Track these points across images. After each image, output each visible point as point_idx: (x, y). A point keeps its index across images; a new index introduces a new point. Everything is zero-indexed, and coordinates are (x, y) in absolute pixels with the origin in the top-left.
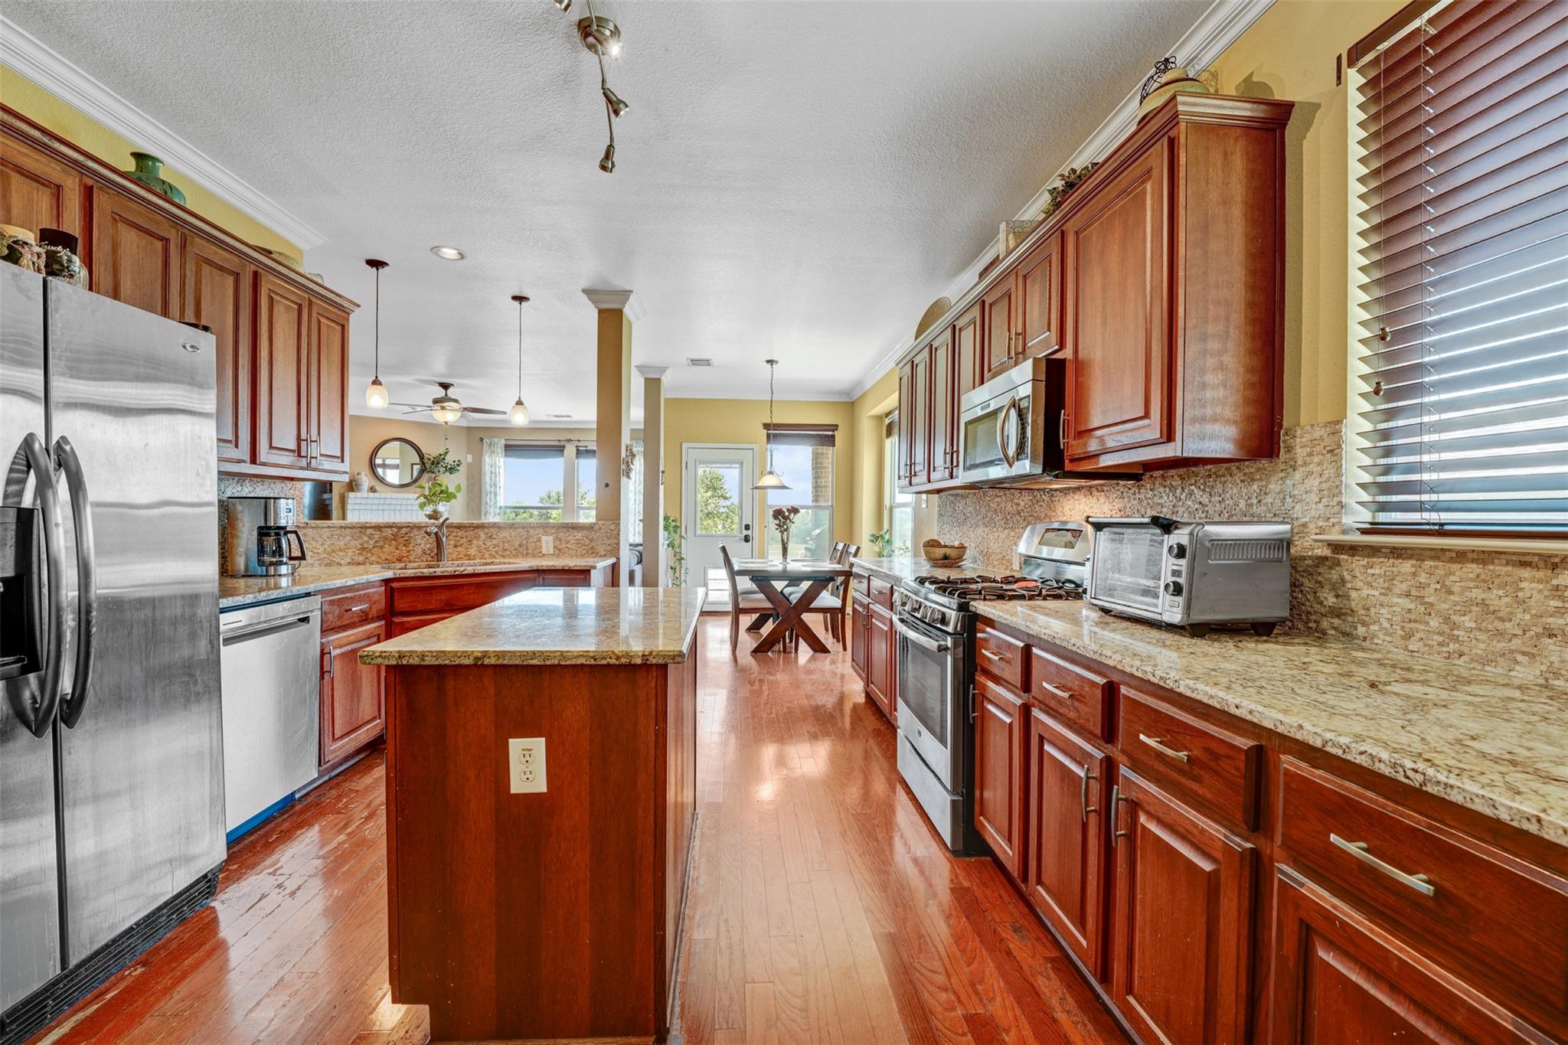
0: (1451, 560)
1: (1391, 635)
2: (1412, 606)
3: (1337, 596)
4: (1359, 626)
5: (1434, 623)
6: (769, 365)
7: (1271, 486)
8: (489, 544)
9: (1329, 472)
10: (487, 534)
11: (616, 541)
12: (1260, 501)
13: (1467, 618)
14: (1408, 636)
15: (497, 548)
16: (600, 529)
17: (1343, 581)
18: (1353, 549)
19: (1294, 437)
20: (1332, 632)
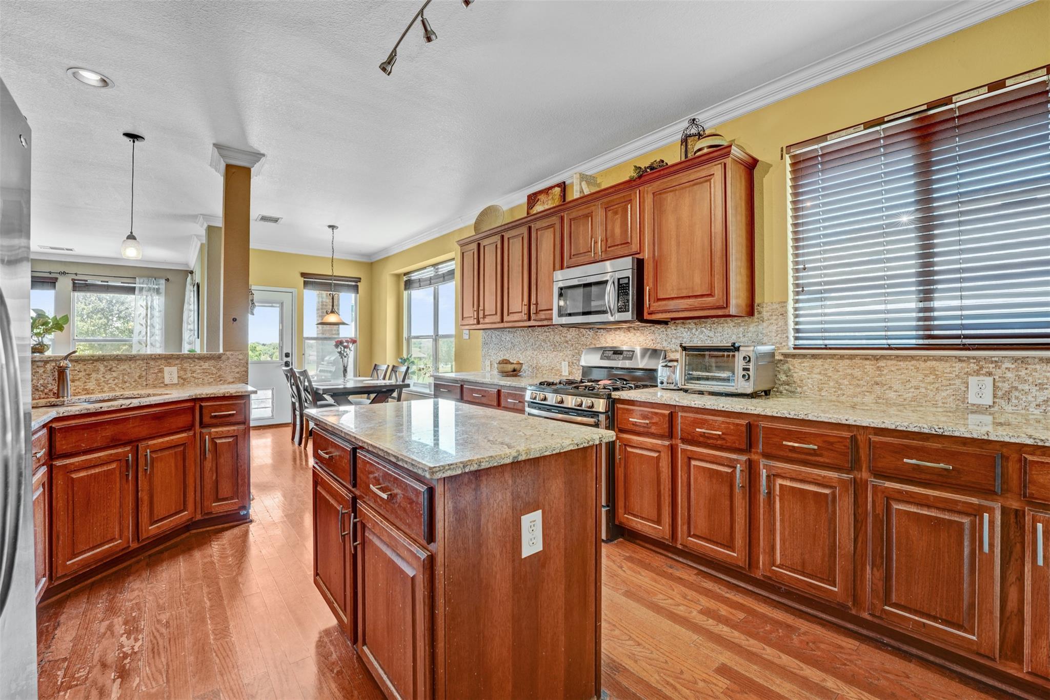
0: (838, 359)
1: (813, 390)
2: (822, 378)
3: (787, 376)
4: (798, 388)
5: (832, 384)
6: (330, 230)
7: (751, 329)
8: (108, 377)
9: (781, 323)
10: (106, 367)
11: (244, 369)
12: (744, 336)
13: (845, 381)
14: (820, 390)
15: (116, 381)
16: (228, 358)
17: (790, 370)
18: (794, 356)
19: (763, 307)
20: (785, 392)
